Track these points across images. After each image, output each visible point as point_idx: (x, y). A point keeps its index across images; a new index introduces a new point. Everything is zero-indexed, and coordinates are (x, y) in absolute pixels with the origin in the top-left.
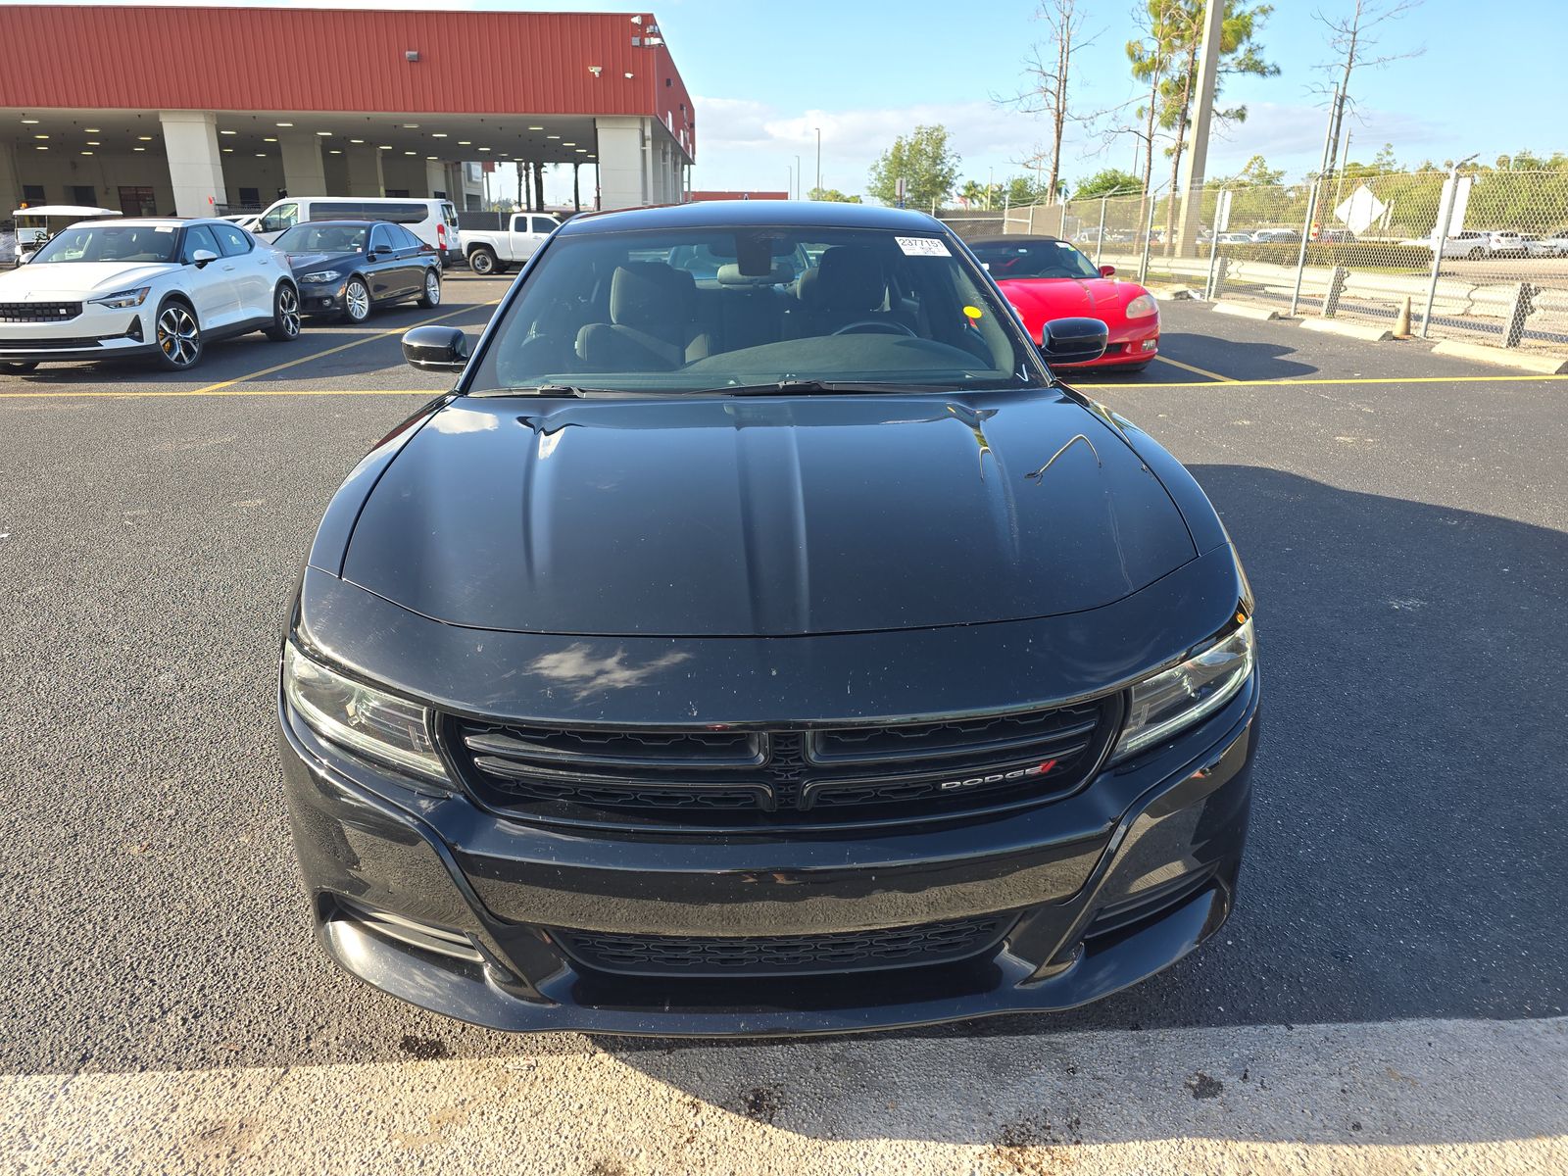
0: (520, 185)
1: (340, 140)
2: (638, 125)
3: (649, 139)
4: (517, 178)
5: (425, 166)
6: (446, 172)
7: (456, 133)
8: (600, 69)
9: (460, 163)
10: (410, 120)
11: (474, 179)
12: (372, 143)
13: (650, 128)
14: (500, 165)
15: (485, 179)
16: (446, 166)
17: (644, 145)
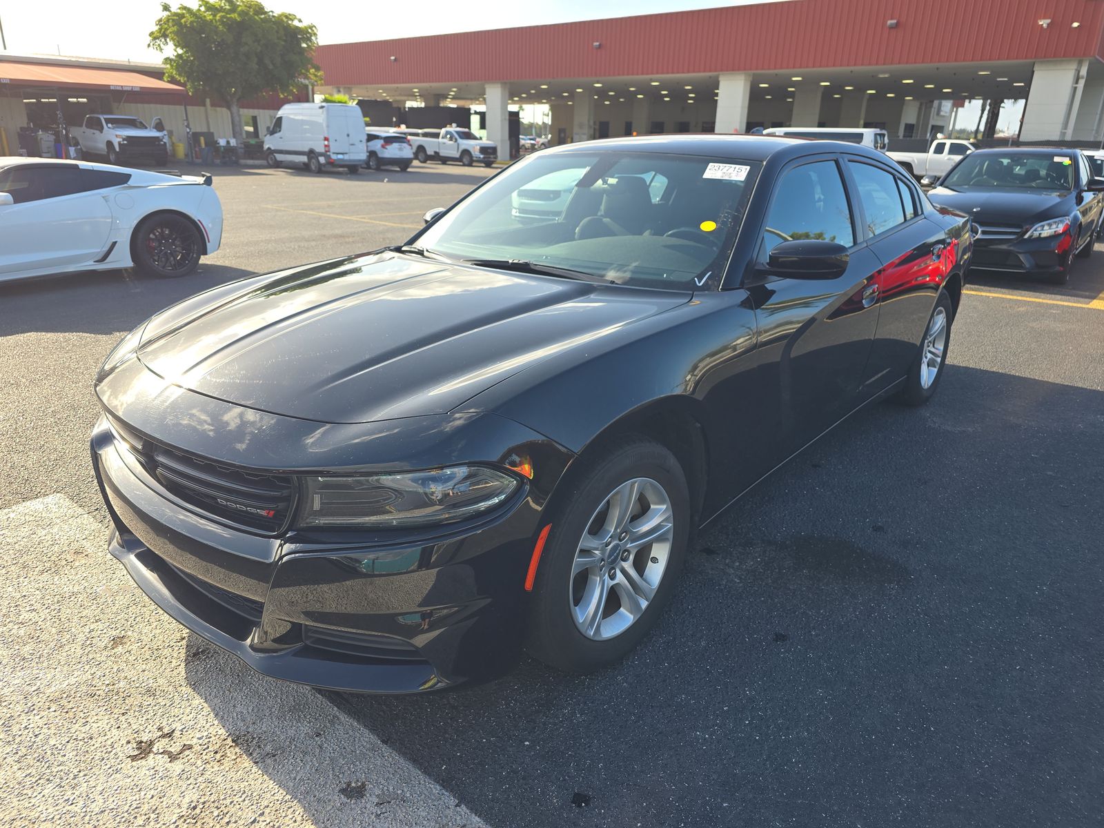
0: (981, 117)
1: (837, 87)
2: (1074, 66)
3: (1083, 78)
4: (980, 112)
5: (903, 104)
6: (920, 109)
7: (921, 80)
8: (1048, 21)
9: (933, 102)
10: (883, 72)
11: (942, 113)
12: (860, 88)
13: (1086, 68)
14: (970, 102)
15: (954, 114)
16: (921, 104)
17: (1077, 82)
